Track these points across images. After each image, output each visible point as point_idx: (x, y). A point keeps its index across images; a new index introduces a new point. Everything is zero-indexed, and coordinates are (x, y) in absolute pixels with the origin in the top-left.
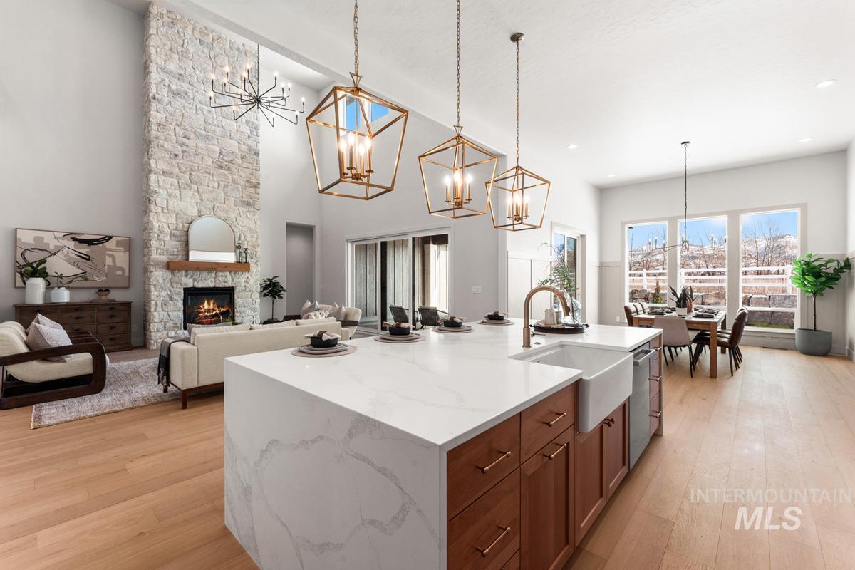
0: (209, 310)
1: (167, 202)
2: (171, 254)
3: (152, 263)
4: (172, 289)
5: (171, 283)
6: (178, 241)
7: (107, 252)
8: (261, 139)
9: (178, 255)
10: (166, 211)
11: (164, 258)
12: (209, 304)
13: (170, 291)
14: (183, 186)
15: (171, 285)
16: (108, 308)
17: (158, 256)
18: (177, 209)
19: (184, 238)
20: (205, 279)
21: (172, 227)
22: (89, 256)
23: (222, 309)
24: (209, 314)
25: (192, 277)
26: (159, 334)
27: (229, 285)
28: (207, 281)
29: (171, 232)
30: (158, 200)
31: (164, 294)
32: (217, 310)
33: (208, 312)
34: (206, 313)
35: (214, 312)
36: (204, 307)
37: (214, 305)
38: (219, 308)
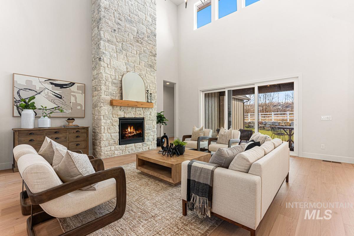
0: (131, 132)
1: (110, 60)
2: (112, 94)
3: (102, 101)
4: (113, 118)
5: (112, 114)
6: (116, 87)
7: (72, 93)
8: (157, 27)
9: (116, 96)
10: (109, 66)
11: (109, 98)
12: (131, 129)
13: (112, 120)
14: (118, 51)
15: (112, 116)
16: (75, 131)
17: (105, 96)
18: (115, 66)
19: (119, 85)
20: (130, 112)
21: (113, 77)
22: (61, 96)
23: (137, 132)
24: (131, 135)
25: (123, 111)
26: (106, 148)
27: (141, 116)
28: (131, 114)
29: (112, 81)
30: (105, 58)
31: (108, 121)
32: (135, 132)
33: (130, 134)
34: (129, 135)
35: (133, 134)
36: (128, 130)
37: (133, 129)
38: (136, 131)
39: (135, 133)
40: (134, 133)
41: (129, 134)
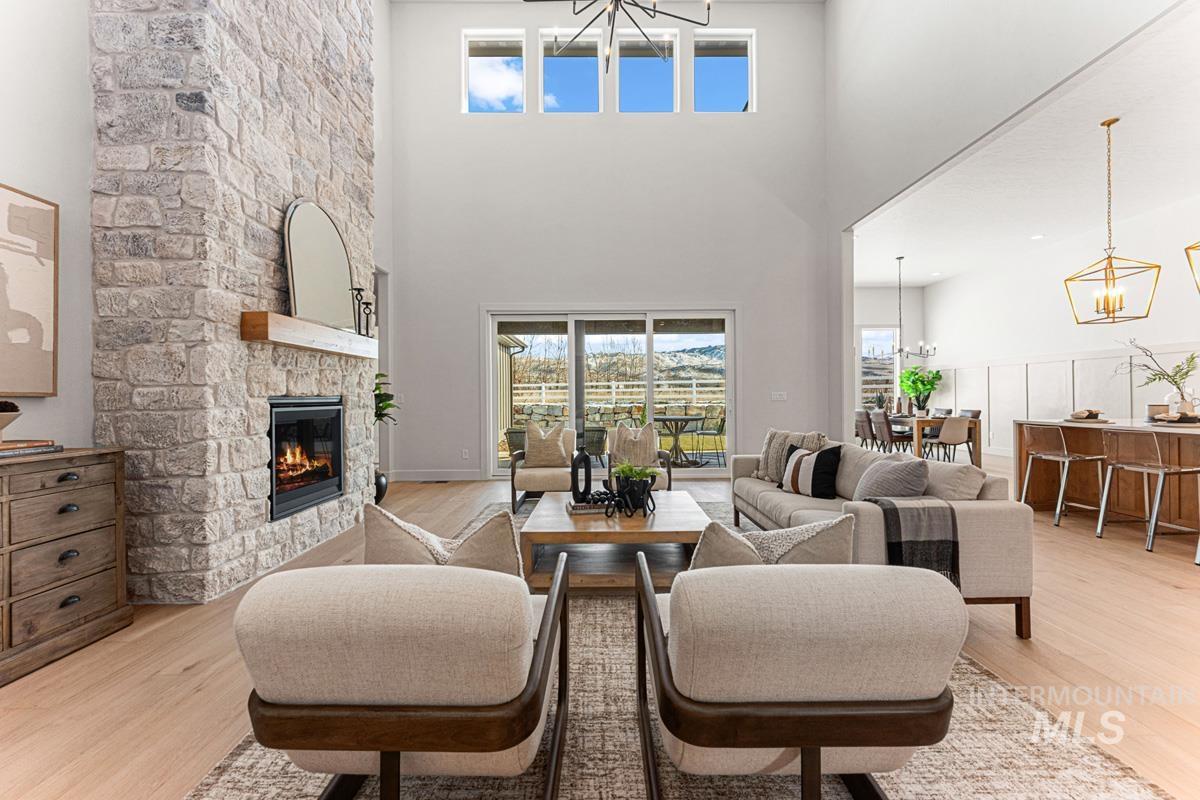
0: (294, 465)
1: (239, 122)
2: (246, 287)
3: (211, 314)
4: (251, 400)
5: (248, 381)
6: (259, 255)
9: (260, 297)
10: (236, 150)
11: (234, 302)
12: (294, 455)
13: (247, 406)
14: (270, 95)
15: (248, 390)
17: (222, 292)
18: (259, 159)
20: (307, 374)
21: (251, 210)
23: (316, 464)
24: (295, 474)
25: (284, 364)
28: (307, 387)
29: (247, 225)
30: (220, 105)
31: (234, 415)
32: (308, 464)
33: (293, 470)
34: (291, 473)
35: (304, 470)
36: (286, 460)
37: (302, 456)
38: (310, 461)
39: (308, 467)
40: (303, 466)
41: (288, 471)
